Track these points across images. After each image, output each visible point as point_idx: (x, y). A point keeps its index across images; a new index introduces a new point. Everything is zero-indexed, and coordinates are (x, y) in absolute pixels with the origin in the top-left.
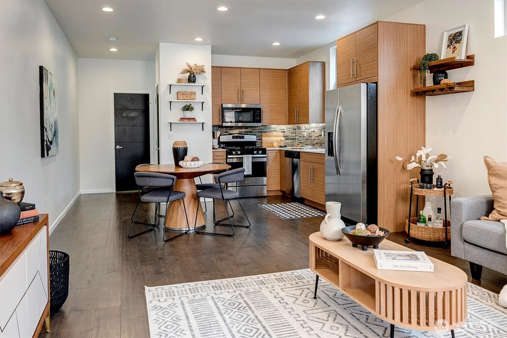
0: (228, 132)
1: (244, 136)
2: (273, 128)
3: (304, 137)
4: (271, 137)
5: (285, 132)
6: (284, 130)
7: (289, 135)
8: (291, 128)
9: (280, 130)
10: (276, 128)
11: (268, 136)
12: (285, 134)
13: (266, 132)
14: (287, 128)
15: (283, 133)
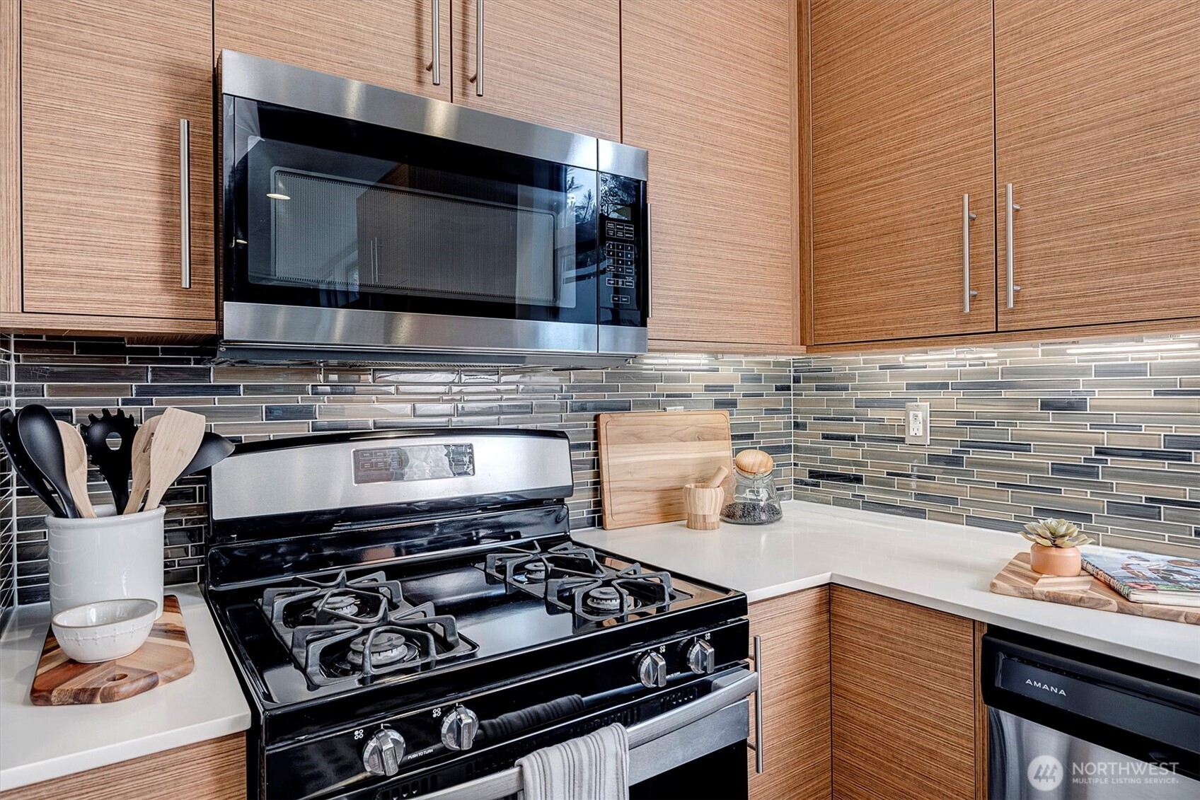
0: (307, 413)
1: (471, 446)
2: (669, 379)
3: (902, 440)
4: (659, 440)
5: (732, 404)
6: (730, 388)
7: (756, 426)
8: (769, 379)
9: (708, 388)
10: (686, 379)
11: (639, 438)
12: (738, 418)
13: (625, 408)
14: (744, 379)
15: (726, 412)
